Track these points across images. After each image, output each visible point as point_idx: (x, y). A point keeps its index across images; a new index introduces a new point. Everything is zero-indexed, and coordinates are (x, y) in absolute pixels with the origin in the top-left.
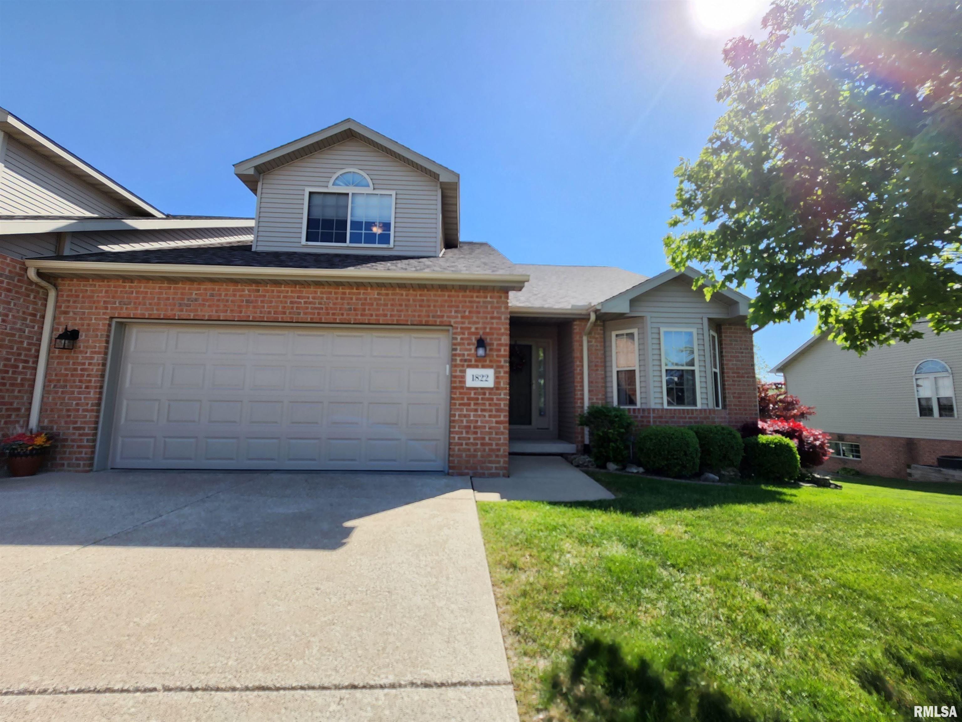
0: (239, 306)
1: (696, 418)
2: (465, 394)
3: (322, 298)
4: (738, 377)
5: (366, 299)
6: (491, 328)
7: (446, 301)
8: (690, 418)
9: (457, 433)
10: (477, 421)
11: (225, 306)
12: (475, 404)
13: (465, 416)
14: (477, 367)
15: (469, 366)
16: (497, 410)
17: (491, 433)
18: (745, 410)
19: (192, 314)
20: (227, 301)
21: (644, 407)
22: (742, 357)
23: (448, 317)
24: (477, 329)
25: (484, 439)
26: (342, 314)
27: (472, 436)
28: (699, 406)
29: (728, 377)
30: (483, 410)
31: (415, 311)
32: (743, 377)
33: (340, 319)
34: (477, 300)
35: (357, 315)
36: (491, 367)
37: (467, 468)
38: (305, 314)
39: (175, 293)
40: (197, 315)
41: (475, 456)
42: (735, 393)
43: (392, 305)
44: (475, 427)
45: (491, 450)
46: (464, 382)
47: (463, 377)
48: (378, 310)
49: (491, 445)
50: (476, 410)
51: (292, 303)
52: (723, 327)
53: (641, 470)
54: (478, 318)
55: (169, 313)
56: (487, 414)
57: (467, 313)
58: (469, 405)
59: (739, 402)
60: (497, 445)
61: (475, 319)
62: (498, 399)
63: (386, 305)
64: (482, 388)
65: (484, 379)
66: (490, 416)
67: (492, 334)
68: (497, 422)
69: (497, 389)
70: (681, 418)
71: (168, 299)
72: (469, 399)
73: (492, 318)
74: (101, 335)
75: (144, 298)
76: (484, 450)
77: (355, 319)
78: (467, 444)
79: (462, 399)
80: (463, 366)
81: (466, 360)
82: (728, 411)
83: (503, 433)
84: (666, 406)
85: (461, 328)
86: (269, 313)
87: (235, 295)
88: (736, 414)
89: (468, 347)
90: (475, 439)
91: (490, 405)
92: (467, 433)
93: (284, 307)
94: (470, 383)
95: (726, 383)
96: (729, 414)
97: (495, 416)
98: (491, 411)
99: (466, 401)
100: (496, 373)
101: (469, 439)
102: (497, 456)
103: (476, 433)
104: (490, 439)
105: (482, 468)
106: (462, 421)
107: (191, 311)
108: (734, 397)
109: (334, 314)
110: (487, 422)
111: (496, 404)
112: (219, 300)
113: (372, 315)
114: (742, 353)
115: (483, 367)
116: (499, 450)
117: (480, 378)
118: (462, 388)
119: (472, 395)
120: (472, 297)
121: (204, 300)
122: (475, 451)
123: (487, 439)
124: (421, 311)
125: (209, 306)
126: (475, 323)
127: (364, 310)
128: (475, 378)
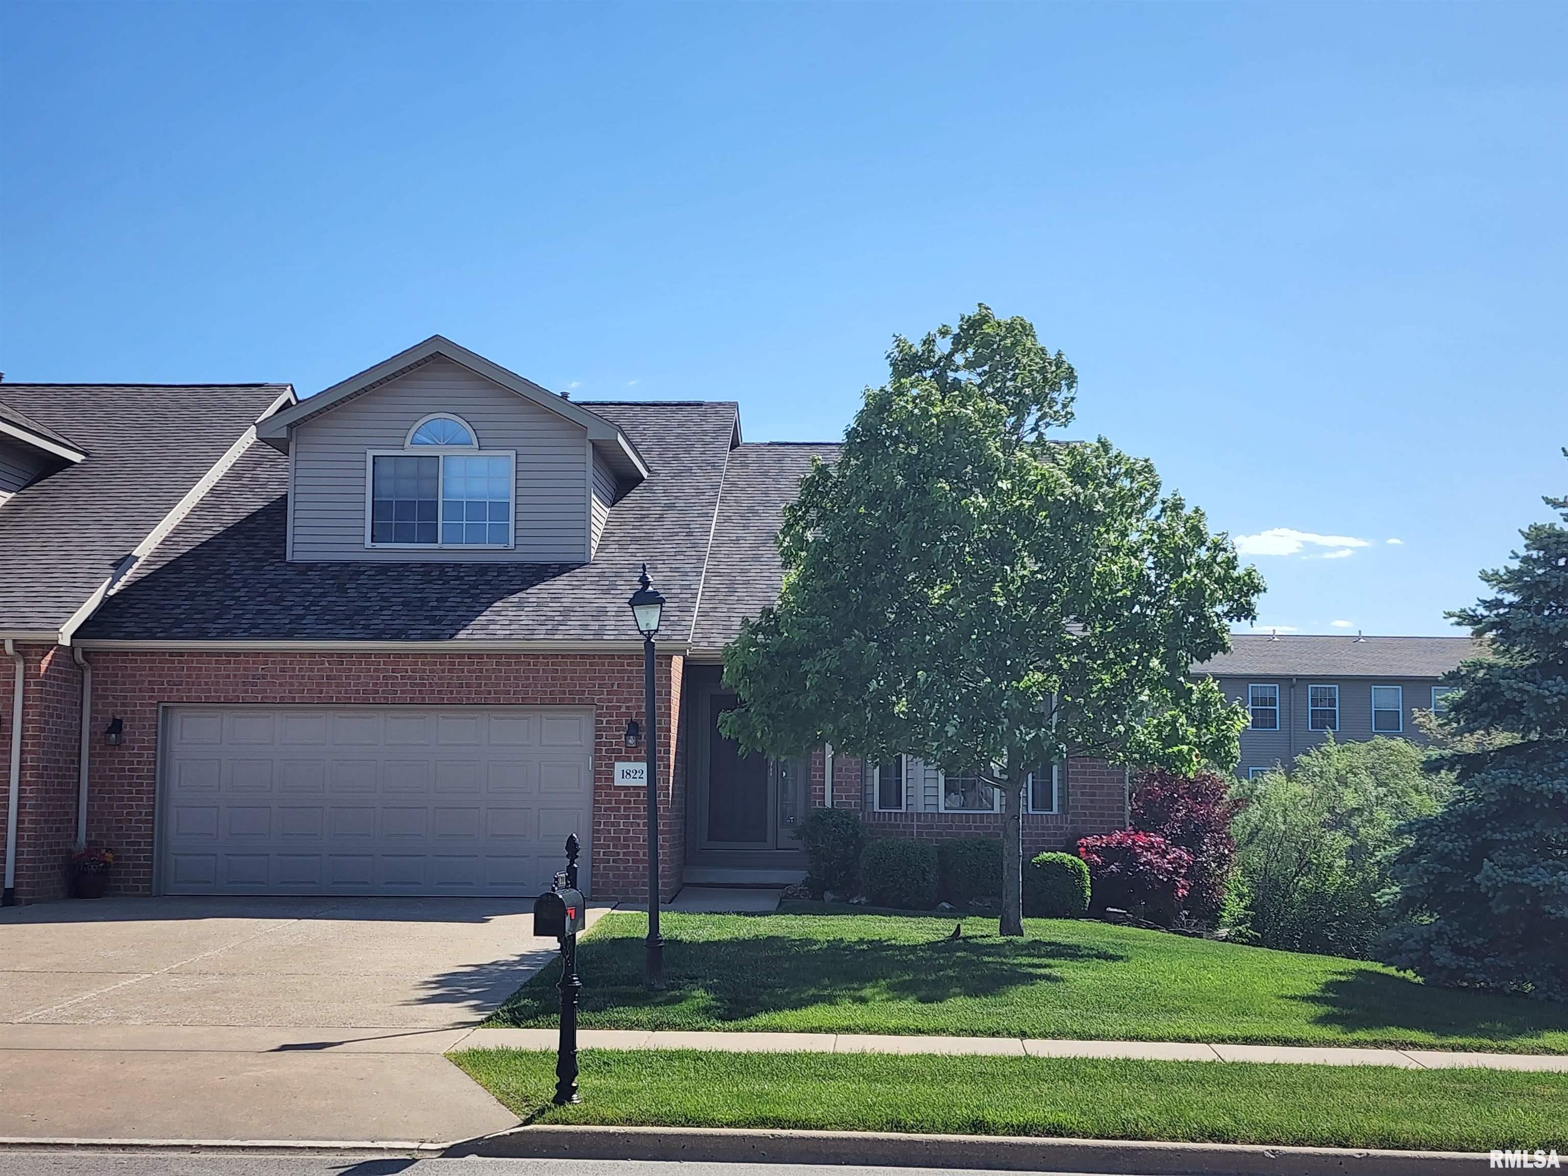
0: (318, 684)
2: (613, 795)
3: (424, 671)
5: (481, 671)
7: (587, 671)
8: (977, 828)
9: (602, 846)
10: (628, 831)
11: (301, 684)
12: (626, 809)
13: (613, 824)
14: (628, 759)
15: (618, 759)
18: (1102, 815)
19: (260, 696)
20: (303, 677)
21: (911, 810)
23: (591, 693)
24: (628, 708)
26: (451, 692)
27: (621, 851)
31: (545, 686)
33: (448, 699)
34: (629, 668)
35: (470, 692)
37: (614, 892)
38: (403, 692)
39: (238, 669)
40: (266, 697)
42: (1085, 787)
43: (515, 678)
44: (626, 839)
46: (612, 780)
47: (612, 773)
48: (498, 685)
50: (627, 817)
51: (385, 678)
54: (629, 693)
55: (231, 695)
56: (641, 821)
57: (615, 688)
58: (618, 809)
59: (1092, 801)
61: (625, 695)
63: (508, 678)
64: (633, 788)
65: (638, 775)
66: (645, 825)
71: (228, 676)
72: (618, 802)
74: (150, 725)
75: (198, 676)
77: (468, 698)
78: (615, 861)
79: (609, 802)
80: (610, 759)
81: (613, 751)
82: (1070, 817)
83: (662, 847)
84: (942, 809)
85: (608, 708)
86: (357, 692)
87: (312, 670)
88: (1084, 822)
89: (617, 733)
90: (625, 854)
91: (645, 810)
92: (616, 846)
93: (375, 684)
94: (619, 781)
96: (1072, 822)
98: (646, 817)
99: (613, 805)
101: (618, 853)
103: (626, 846)
104: (644, 854)
105: (634, 892)
106: (609, 832)
107: (258, 691)
108: (1083, 794)
109: (440, 692)
110: (641, 832)
112: (291, 677)
113: (489, 693)
115: (636, 760)
117: (632, 775)
118: (609, 787)
119: (622, 797)
121: (272, 677)
122: (625, 869)
123: (641, 855)
124: (554, 686)
125: (281, 684)
126: (627, 700)
127: (480, 685)
128: (626, 774)
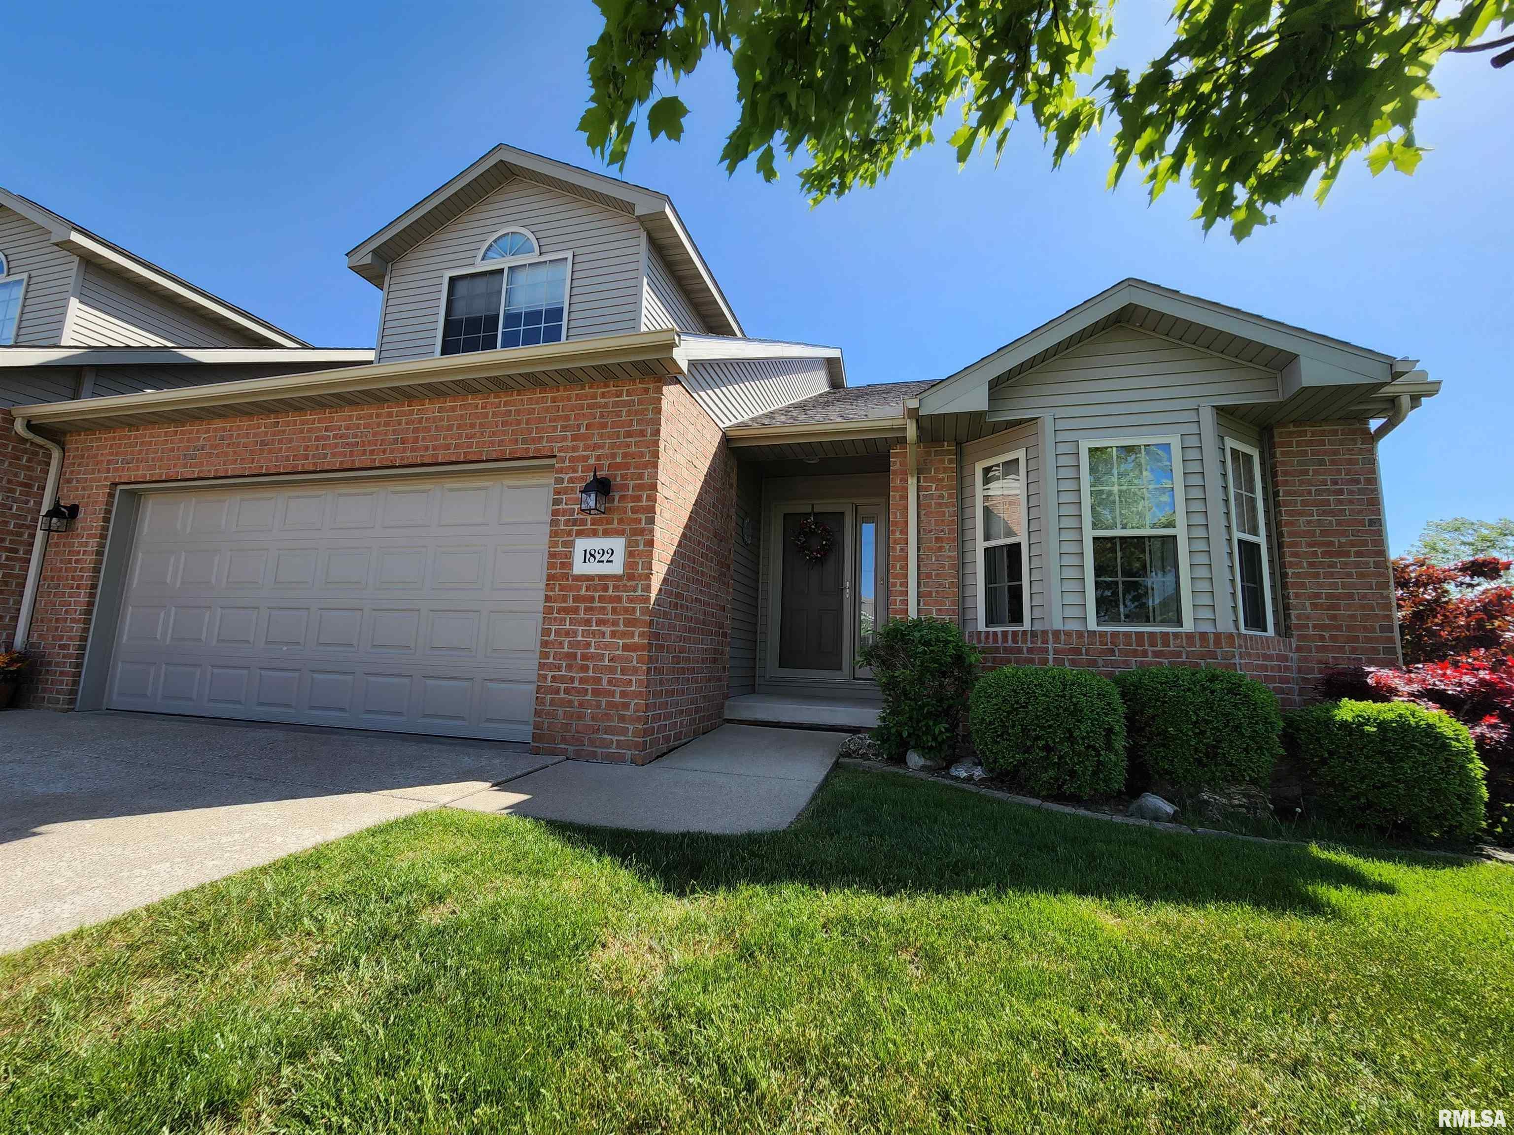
0: (252, 452)
1: (1175, 654)
2: (571, 588)
4: (1325, 554)
5: (420, 421)
6: (625, 455)
7: (547, 410)
8: (1156, 654)
9: (551, 667)
10: (588, 644)
12: (587, 610)
13: (567, 633)
14: (594, 534)
15: (580, 534)
16: (628, 623)
17: (612, 670)
19: (197, 470)
20: (239, 445)
21: (1038, 627)
22: (1340, 502)
23: (550, 440)
24: (598, 458)
25: (598, 680)
26: (384, 452)
27: (577, 675)
28: (1188, 625)
29: (1295, 555)
30: (600, 622)
31: (494, 433)
32: (1340, 554)
33: (380, 461)
34: (603, 400)
35: (404, 450)
36: (619, 533)
37: (564, 740)
38: (334, 455)
39: (181, 441)
40: (201, 471)
41: (580, 716)
42: (1317, 596)
43: (459, 427)
44: (584, 657)
45: (611, 705)
46: (570, 566)
47: (569, 555)
48: (437, 438)
49: (612, 694)
50: (588, 622)
51: (318, 439)
52: (1276, 431)
53: (978, 773)
54: (601, 436)
55: (172, 472)
56: (607, 630)
57: (583, 430)
58: (576, 610)
59: (1333, 617)
60: (623, 694)
61: (596, 440)
62: (630, 600)
63: (450, 428)
64: (602, 577)
65: (606, 557)
66: (613, 634)
67: (627, 466)
68: (626, 647)
69: (631, 577)
70: (1135, 653)
71: (173, 450)
72: (576, 599)
73: (629, 434)
74: (100, 510)
76: (598, 706)
77: (402, 459)
78: (567, 691)
79: (565, 599)
80: (569, 533)
81: (575, 522)
82: (1294, 643)
83: (635, 671)
84: (1092, 624)
85: (572, 459)
87: (248, 435)
88: (1322, 649)
90: (582, 681)
91: (615, 611)
92: (569, 667)
93: (306, 448)
94: (580, 568)
95: (1290, 571)
96: (1299, 649)
97: (624, 635)
98: (615, 623)
99: (570, 603)
100: (628, 544)
101: (572, 680)
102: (622, 718)
103: (585, 669)
104: (610, 682)
105: (592, 742)
106: (561, 644)
107: (195, 466)
108: (1314, 606)
110: (606, 646)
111: (626, 610)
113: (427, 449)
114: (1341, 492)
115: (607, 534)
116: (626, 706)
117: (598, 556)
118: (565, 576)
119: (583, 592)
120: (594, 397)
121: (212, 447)
122: (581, 705)
123: (605, 682)
124: (504, 433)
126: (597, 447)
127: (416, 440)
128: (589, 555)
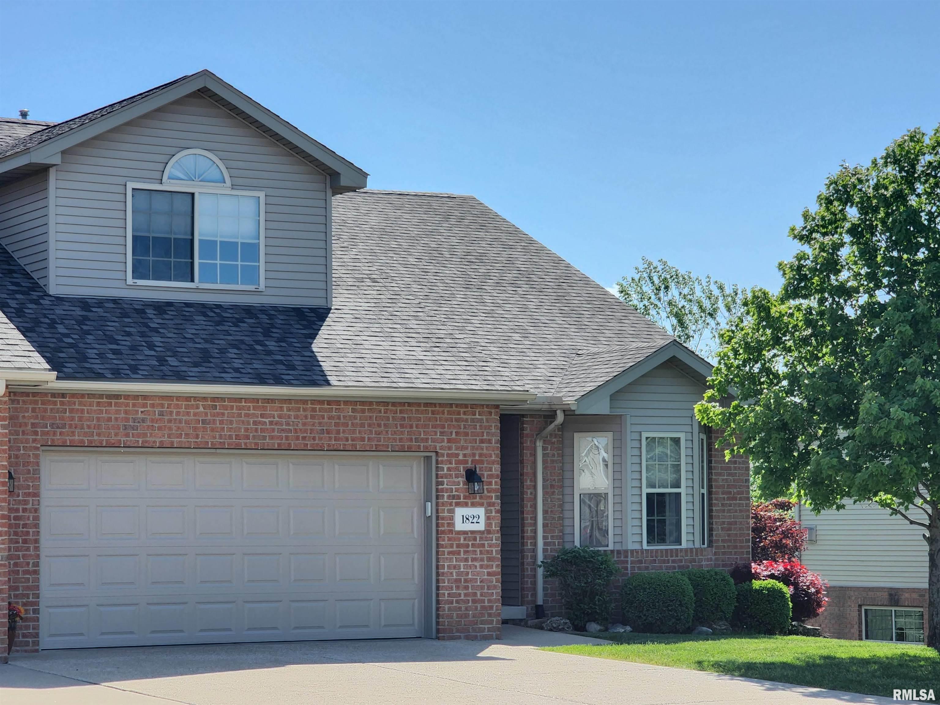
0: (195, 429)
1: (681, 561)
2: (455, 539)
3: (289, 416)
4: (729, 499)
5: (339, 418)
6: (481, 455)
7: (430, 419)
8: (673, 561)
9: (446, 588)
10: (467, 574)
11: (179, 428)
12: (466, 552)
13: (455, 567)
14: (466, 505)
15: (458, 504)
16: (489, 559)
17: (482, 588)
18: (736, 547)
19: (140, 440)
20: (180, 421)
21: (618, 547)
22: (735, 469)
23: (433, 441)
24: (465, 455)
25: (475, 594)
26: (314, 438)
27: (462, 592)
28: (684, 545)
29: (716, 499)
30: (473, 560)
31: (395, 433)
32: (734, 499)
33: (312, 445)
34: (465, 417)
35: (330, 439)
36: (481, 505)
37: (458, 631)
38: (272, 438)
39: (117, 412)
40: (146, 442)
41: (467, 616)
42: (724, 523)
43: (369, 425)
44: (466, 581)
45: (483, 608)
46: (453, 525)
47: (452, 518)
48: (354, 432)
49: (483, 601)
50: (466, 560)
51: (255, 423)
54: (465, 441)
55: (113, 439)
56: (477, 564)
58: (459, 553)
59: (729, 535)
60: (490, 601)
61: (462, 443)
62: (490, 546)
63: (362, 425)
64: (472, 532)
65: (475, 520)
66: (481, 567)
67: (482, 462)
68: (489, 574)
69: (489, 532)
70: (664, 561)
71: (109, 419)
72: (458, 546)
73: (482, 441)
75: (80, 419)
76: (476, 608)
77: (329, 445)
78: (457, 602)
79: (452, 546)
80: (451, 504)
81: (454, 497)
82: (714, 550)
83: (495, 587)
84: (645, 546)
85: (448, 455)
86: (230, 437)
87: (188, 414)
88: (724, 553)
89: (456, 480)
90: (466, 595)
91: (481, 553)
92: (458, 588)
93: (247, 430)
94: (459, 526)
95: (714, 508)
96: (715, 554)
97: (487, 567)
98: (482, 560)
99: (455, 549)
100: (487, 512)
101: (460, 595)
102: (490, 615)
103: (466, 588)
104: (481, 595)
105: (474, 630)
106: (452, 573)
107: (139, 436)
108: (722, 529)
109: (304, 438)
110: (478, 574)
111: (488, 552)
112: (170, 421)
113: (347, 440)
115: (473, 505)
116: (491, 608)
117: (471, 519)
118: (451, 532)
119: (462, 541)
120: (459, 413)
121: (152, 421)
122: (466, 609)
123: (479, 595)
124: (402, 433)
125: (160, 428)
126: (463, 448)
127: (338, 432)
128: (465, 519)
